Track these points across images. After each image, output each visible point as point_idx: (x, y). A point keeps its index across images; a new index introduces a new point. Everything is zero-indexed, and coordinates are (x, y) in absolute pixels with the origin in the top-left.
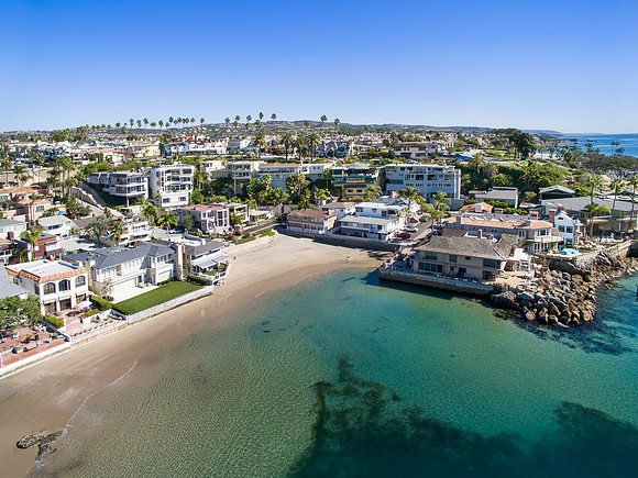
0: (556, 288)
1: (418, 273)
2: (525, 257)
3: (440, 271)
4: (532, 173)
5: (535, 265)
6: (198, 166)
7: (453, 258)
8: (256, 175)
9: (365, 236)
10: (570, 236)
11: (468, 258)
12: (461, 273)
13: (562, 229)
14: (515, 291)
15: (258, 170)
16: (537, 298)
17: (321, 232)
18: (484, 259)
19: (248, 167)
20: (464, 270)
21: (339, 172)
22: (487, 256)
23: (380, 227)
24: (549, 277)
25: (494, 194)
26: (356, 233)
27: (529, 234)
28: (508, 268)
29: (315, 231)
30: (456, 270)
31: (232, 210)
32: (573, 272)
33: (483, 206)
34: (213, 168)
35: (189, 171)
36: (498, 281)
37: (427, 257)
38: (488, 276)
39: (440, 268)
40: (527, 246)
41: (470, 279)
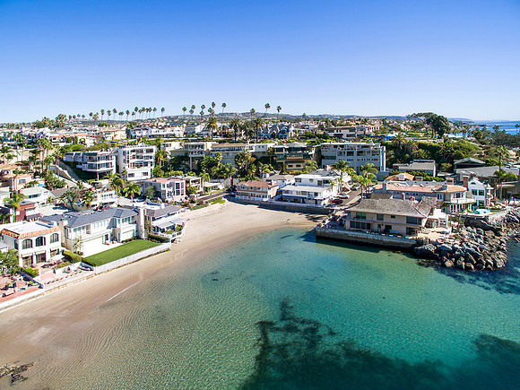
0: (471, 240)
1: (350, 230)
2: (443, 216)
3: (369, 228)
4: (447, 148)
5: (452, 223)
6: (159, 147)
7: (380, 217)
8: (209, 153)
9: (304, 202)
10: (482, 198)
11: (393, 217)
12: (388, 230)
13: (474, 192)
14: (435, 244)
15: (210, 149)
16: (455, 249)
17: (265, 200)
18: (407, 217)
19: (202, 147)
20: (390, 227)
21: (281, 150)
22: (410, 215)
23: (316, 194)
24: (464, 232)
25: (415, 166)
26: (296, 200)
27: (446, 196)
28: (429, 225)
29: (260, 199)
30: (383, 228)
31: (187, 182)
32: (486, 229)
33: (406, 176)
34: (172, 148)
35: (151, 151)
36: (420, 235)
37: (358, 217)
38: (411, 232)
39: (369, 226)
40: (445, 207)
41: (395, 235)
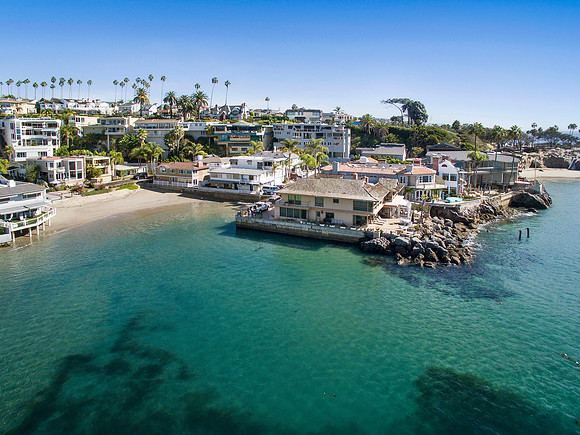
1: (279, 220)
2: (405, 203)
3: (304, 216)
4: (421, 132)
7: (319, 201)
8: (131, 131)
9: (236, 188)
10: (454, 184)
11: (336, 201)
12: (329, 219)
13: (445, 177)
14: (389, 237)
15: (134, 125)
16: (414, 243)
18: (355, 201)
19: (123, 122)
20: (332, 215)
21: (222, 129)
22: (358, 198)
23: (251, 178)
24: (429, 222)
25: (381, 150)
26: (226, 185)
27: (410, 180)
29: (183, 185)
30: (323, 216)
31: (89, 162)
32: (456, 220)
33: (368, 160)
35: (55, 125)
36: (371, 227)
37: (290, 202)
39: (304, 214)
40: (407, 192)
41: (338, 225)
